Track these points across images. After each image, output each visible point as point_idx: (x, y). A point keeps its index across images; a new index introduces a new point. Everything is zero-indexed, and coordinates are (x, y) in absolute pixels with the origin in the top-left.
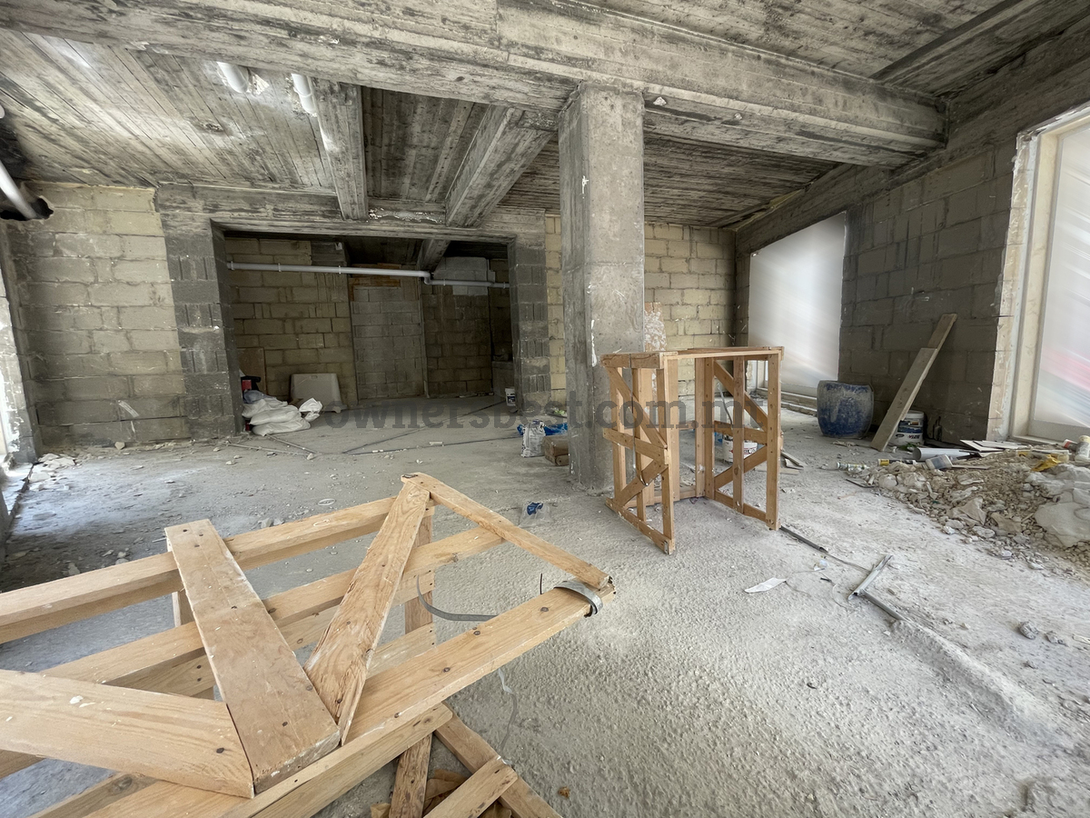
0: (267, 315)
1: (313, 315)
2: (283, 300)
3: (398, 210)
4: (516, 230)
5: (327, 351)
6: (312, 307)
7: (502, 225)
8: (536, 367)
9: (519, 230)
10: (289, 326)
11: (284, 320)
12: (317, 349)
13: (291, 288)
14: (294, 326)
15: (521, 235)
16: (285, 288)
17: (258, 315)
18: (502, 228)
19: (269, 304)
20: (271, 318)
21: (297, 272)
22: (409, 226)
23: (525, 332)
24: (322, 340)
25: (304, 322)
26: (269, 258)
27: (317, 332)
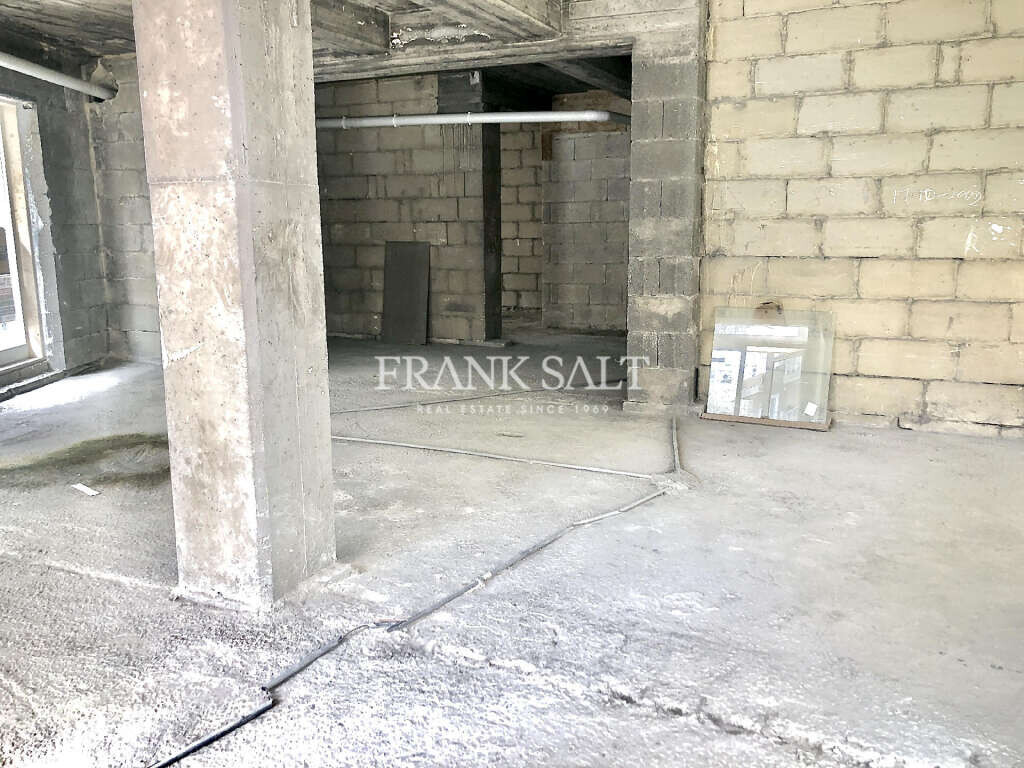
0: (381, 194)
1: (435, 194)
2: (401, 171)
3: (431, 27)
4: (633, 28)
5: (449, 250)
6: (434, 180)
7: (605, 22)
8: (657, 316)
9: (641, 28)
10: (405, 210)
11: (399, 201)
12: (437, 246)
13: (411, 151)
14: (411, 210)
15: (644, 38)
16: (403, 151)
17: (371, 194)
18: (605, 29)
19: (385, 177)
20: (387, 198)
21: (419, 126)
22: (446, 52)
23: (639, 242)
24: (443, 231)
25: (423, 205)
26: (386, 109)
27: (439, 221)
